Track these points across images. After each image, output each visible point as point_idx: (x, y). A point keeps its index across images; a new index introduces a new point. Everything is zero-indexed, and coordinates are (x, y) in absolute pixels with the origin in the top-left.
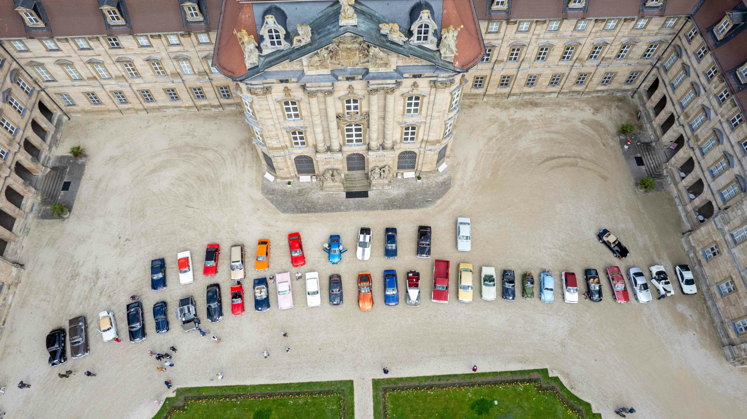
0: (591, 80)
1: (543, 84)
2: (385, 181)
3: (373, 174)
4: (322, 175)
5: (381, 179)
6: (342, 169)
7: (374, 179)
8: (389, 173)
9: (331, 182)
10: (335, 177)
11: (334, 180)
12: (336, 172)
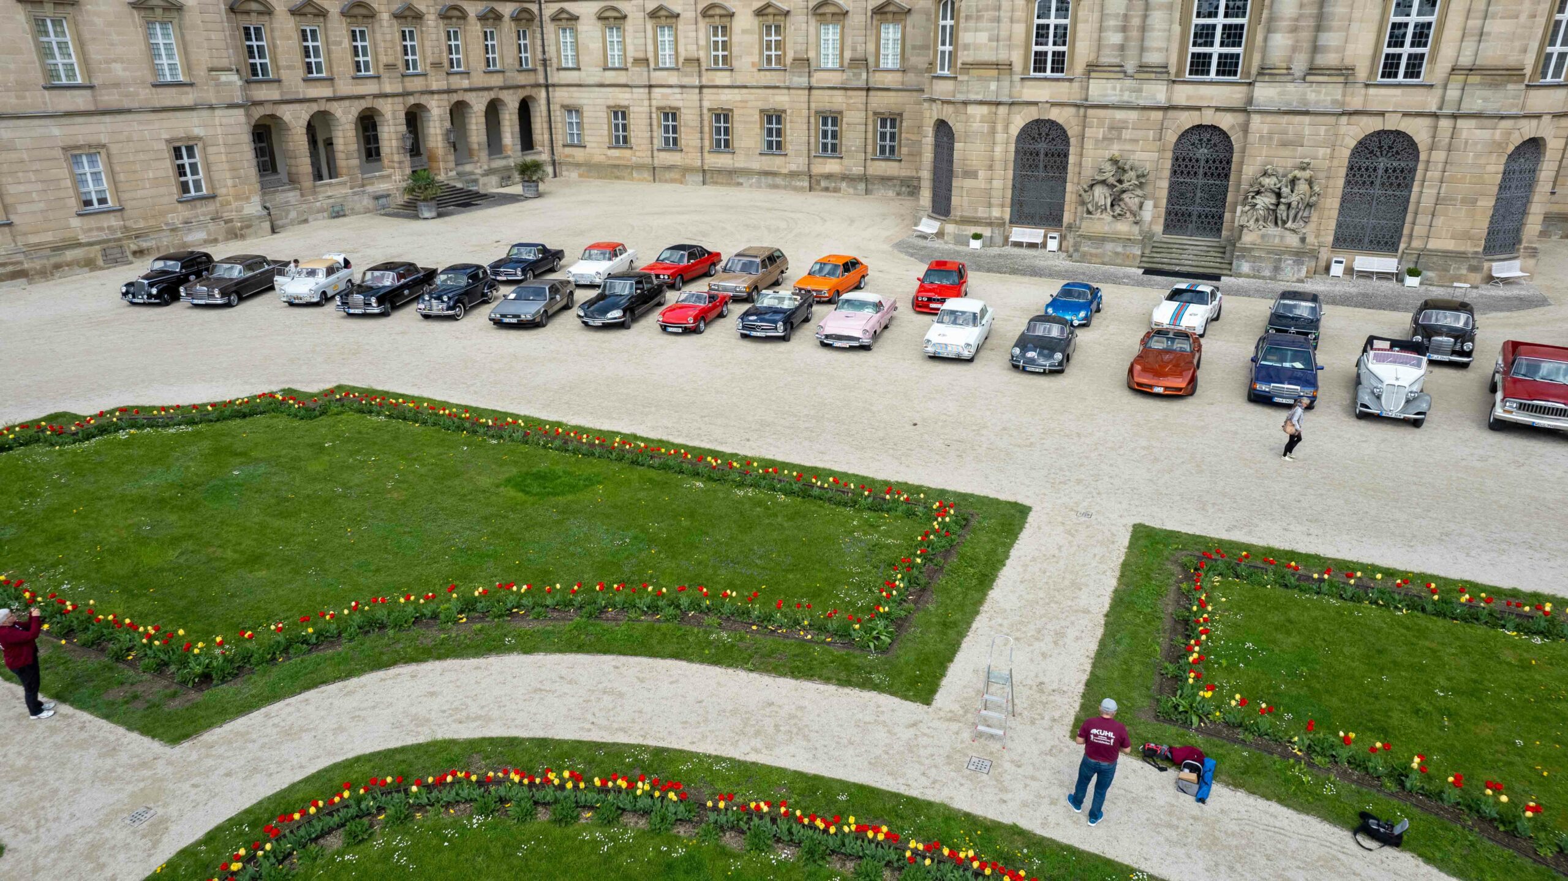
2: (1288, 233)
3: (1253, 197)
4: (1085, 191)
5: (1276, 224)
6: (1151, 177)
7: (1252, 222)
8: (1309, 206)
9: (1107, 217)
10: (1126, 185)
11: (1121, 200)
12: (1132, 174)
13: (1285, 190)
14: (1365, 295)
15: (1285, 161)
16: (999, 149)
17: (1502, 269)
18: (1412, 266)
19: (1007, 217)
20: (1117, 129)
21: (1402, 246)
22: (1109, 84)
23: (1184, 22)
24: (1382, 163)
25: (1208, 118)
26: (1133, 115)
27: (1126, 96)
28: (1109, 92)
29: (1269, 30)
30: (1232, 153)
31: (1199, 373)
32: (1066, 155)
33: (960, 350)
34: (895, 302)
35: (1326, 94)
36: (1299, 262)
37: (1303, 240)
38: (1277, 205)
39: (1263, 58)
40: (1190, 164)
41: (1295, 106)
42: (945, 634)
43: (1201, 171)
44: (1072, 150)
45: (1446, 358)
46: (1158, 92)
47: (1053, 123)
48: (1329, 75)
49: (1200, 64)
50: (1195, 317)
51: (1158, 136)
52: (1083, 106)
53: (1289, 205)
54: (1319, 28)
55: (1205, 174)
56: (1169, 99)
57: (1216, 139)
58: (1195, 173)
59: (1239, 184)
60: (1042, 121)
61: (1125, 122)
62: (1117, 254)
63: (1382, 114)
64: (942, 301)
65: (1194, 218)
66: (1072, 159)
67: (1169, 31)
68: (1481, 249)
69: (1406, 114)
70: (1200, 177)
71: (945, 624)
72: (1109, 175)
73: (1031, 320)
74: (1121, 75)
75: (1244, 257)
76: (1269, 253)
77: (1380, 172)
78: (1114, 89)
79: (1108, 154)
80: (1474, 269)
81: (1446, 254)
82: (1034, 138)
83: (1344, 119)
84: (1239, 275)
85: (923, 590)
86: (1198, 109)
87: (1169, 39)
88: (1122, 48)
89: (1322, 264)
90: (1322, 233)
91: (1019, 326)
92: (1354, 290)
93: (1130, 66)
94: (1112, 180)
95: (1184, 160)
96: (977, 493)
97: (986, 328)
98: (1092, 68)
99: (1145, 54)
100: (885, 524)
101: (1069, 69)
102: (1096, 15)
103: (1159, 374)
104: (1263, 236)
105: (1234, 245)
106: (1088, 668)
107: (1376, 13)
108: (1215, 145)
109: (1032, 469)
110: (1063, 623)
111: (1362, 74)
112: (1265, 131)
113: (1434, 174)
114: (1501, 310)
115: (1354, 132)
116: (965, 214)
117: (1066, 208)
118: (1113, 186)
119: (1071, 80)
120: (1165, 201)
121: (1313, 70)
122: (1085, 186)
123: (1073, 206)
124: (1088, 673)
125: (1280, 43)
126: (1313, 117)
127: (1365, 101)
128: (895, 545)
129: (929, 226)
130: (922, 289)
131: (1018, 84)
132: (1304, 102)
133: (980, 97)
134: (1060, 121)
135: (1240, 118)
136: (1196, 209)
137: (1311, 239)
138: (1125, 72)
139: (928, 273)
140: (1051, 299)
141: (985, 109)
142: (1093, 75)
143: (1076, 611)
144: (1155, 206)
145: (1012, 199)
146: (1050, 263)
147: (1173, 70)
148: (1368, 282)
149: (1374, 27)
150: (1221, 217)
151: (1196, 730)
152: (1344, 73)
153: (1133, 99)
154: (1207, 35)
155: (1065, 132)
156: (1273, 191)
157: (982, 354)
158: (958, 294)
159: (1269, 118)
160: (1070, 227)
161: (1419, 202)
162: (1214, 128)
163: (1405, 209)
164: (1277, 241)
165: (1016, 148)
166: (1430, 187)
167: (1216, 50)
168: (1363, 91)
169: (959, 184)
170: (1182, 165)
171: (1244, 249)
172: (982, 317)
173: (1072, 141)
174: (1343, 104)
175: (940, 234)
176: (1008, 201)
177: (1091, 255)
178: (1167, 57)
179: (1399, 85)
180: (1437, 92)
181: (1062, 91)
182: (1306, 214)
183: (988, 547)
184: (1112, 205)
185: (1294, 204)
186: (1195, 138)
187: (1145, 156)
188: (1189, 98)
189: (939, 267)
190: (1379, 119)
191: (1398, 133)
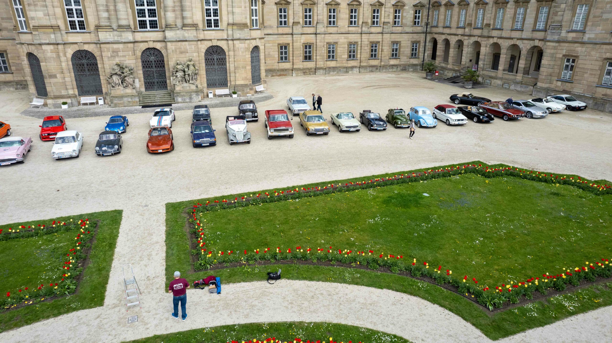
0: (382, 51)
1: (343, 56)
2: (191, 85)
3: (175, 73)
4: (109, 78)
5: (186, 82)
6: (135, 69)
7: (177, 82)
8: (196, 74)
9: (121, 88)
10: (125, 74)
11: (125, 80)
12: (127, 69)
13: (186, 70)
14: (222, 103)
15: (183, 59)
16: (64, 65)
17: (260, 88)
18: (233, 91)
19: (77, 93)
20: (115, 52)
21: (229, 85)
22: (108, 34)
23: (132, 8)
24: (215, 57)
25: (151, 45)
26: (121, 46)
27: (116, 39)
28: (108, 37)
29: (165, 11)
30: (163, 57)
31: (173, 141)
32: (97, 64)
33: (71, 153)
34: (30, 139)
35: (191, 34)
36: (197, 95)
37: (197, 87)
38: (185, 75)
39: (166, 21)
40: (149, 63)
41: (181, 39)
42: (101, 274)
43: (154, 66)
44: (99, 62)
45: (251, 119)
46: (129, 36)
47: (87, 51)
48: (190, 27)
49: (143, 24)
50: (166, 121)
51: (133, 54)
52: (98, 43)
53: (189, 75)
54: (182, 10)
55: (156, 66)
56: (134, 38)
57: (156, 53)
58: (152, 66)
59: (169, 69)
60: (81, 50)
61: (118, 49)
62: (129, 102)
63: (211, 40)
64: (56, 134)
65: (156, 84)
66: (100, 66)
67: (127, 11)
68: (251, 83)
69: (218, 40)
70: (154, 68)
71: (99, 270)
72: (117, 70)
73: (100, 135)
74: (112, 30)
75: (178, 96)
76: (186, 93)
77: (215, 60)
78: (110, 35)
79: (115, 62)
80: (251, 89)
81: (242, 85)
82: (79, 58)
83: (199, 42)
84: (178, 103)
85: (85, 259)
86: (146, 42)
87: (128, 15)
88: (109, 18)
89: (206, 94)
90: (203, 83)
91: (96, 138)
92: (218, 102)
93: (115, 26)
94: (119, 73)
95: (146, 62)
96: (97, 211)
97: (81, 142)
98: (98, 27)
99: (119, 21)
100: (56, 238)
101: (88, 28)
102: (93, 5)
103: (159, 145)
104: (183, 87)
105: (173, 92)
106: (164, 264)
107: (199, 5)
108: (156, 55)
109: (118, 194)
110: (150, 250)
111: (201, 26)
112: (173, 48)
113: (231, 59)
114: (262, 101)
115: (204, 46)
116: (55, 94)
117: (103, 86)
118: (120, 75)
119: (90, 33)
120: (143, 79)
121: (184, 25)
122: (108, 76)
123: (106, 85)
124: (165, 265)
125: (170, 17)
126: (189, 42)
127: (204, 36)
128: (64, 245)
129: (38, 102)
130: (43, 130)
131: (65, 35)
132: (184, 36)
133: (47, 41)
134: (90, 50)
135: (163, 44)
136: (156, 80)
137: (199, 86)
138: (113, 29)
139: (44, 123)
140: (106, 124)
141: (52, 47)
142: (99, 30)
143: (153, 244)
144: (140, 81)
145: (77, 85)
146: (102, 110)
147: (133, 27)
148: (221, 98)
149: (200, 10)
150: (166, 82)
151: (210, 269)
152: (195, 26)
153: (119, 39)
154: (142, 13)
155: (93, 55)
156: (182, 70)
157: (83, 153)
158: (63, 130)
159: (174, 44)
160: (106, 94)
161: (230, 69)
162: (154, 49)
163: (226, 72)
164: (188, 88)
165: (72, 63)
166: (232, 64)
167: (147, 19)
168: (203, 32)
169: (49, 81)
170: (146, 64)
171: (177, 93)
172: (77, 137)
173: (98, 58)
174: (197, 37)
175: (45, 105)
176: (75, 86)
177: (119, 104)
178: (129, 22)
179: (213, 30)
180: (226, 32)
181: (87, 37)
182: (195, 77)
183: (109, 232)
184: (122, 83)
185: (190, 74)
186: (148, 53)
187: (130, 62)
188: (142, 38)
189: (49, 119)
190: (210, 42)
191: (217, 46)
